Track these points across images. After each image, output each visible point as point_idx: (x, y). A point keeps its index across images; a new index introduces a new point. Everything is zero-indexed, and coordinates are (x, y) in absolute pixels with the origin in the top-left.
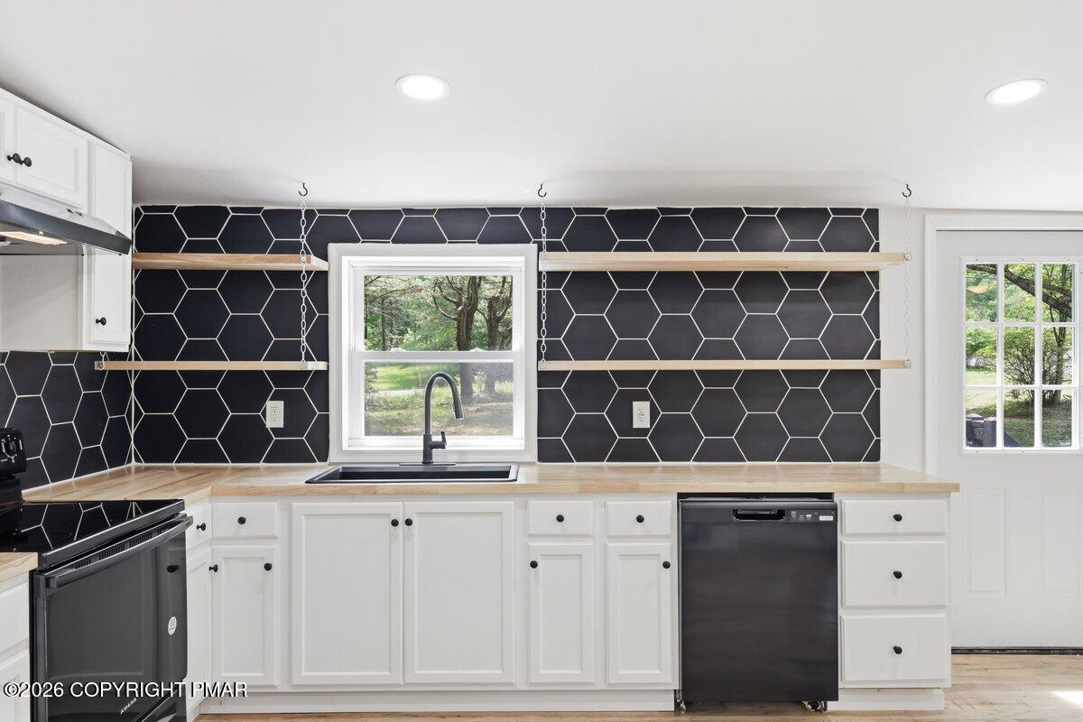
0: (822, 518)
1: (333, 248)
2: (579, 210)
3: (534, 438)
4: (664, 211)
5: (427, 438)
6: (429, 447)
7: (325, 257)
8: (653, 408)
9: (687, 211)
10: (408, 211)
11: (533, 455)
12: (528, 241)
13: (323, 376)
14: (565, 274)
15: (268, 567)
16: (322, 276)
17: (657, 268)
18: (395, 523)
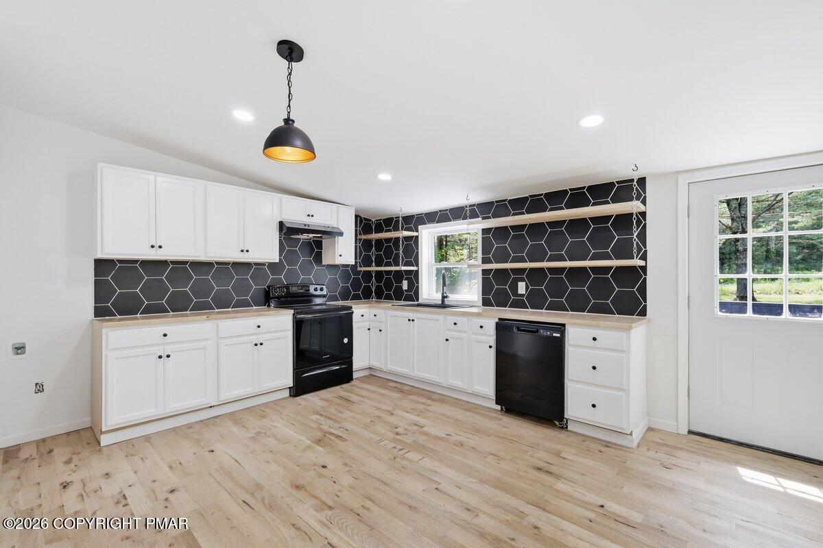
0: (554, 335)
1: (420, 227)
2: (497, 202)
3: (481, 297)
4: (531, 196)
5: (443, 294)
6: (444, 297)
7: (417, 231)
8: (526, 284)
9: (541, 195)
10: (440, 211)
11: (480, 303)
12: (478, 217)
13: (417, 272)
14: (491, 229)
15: (380, 331)
16: (417, 237)
17: (528, 223)
18: (409, 320)
